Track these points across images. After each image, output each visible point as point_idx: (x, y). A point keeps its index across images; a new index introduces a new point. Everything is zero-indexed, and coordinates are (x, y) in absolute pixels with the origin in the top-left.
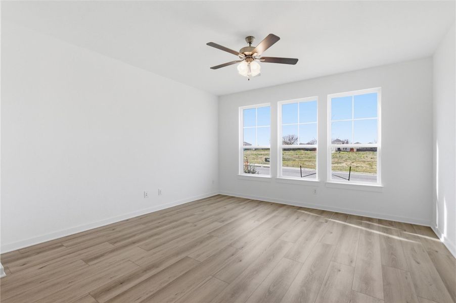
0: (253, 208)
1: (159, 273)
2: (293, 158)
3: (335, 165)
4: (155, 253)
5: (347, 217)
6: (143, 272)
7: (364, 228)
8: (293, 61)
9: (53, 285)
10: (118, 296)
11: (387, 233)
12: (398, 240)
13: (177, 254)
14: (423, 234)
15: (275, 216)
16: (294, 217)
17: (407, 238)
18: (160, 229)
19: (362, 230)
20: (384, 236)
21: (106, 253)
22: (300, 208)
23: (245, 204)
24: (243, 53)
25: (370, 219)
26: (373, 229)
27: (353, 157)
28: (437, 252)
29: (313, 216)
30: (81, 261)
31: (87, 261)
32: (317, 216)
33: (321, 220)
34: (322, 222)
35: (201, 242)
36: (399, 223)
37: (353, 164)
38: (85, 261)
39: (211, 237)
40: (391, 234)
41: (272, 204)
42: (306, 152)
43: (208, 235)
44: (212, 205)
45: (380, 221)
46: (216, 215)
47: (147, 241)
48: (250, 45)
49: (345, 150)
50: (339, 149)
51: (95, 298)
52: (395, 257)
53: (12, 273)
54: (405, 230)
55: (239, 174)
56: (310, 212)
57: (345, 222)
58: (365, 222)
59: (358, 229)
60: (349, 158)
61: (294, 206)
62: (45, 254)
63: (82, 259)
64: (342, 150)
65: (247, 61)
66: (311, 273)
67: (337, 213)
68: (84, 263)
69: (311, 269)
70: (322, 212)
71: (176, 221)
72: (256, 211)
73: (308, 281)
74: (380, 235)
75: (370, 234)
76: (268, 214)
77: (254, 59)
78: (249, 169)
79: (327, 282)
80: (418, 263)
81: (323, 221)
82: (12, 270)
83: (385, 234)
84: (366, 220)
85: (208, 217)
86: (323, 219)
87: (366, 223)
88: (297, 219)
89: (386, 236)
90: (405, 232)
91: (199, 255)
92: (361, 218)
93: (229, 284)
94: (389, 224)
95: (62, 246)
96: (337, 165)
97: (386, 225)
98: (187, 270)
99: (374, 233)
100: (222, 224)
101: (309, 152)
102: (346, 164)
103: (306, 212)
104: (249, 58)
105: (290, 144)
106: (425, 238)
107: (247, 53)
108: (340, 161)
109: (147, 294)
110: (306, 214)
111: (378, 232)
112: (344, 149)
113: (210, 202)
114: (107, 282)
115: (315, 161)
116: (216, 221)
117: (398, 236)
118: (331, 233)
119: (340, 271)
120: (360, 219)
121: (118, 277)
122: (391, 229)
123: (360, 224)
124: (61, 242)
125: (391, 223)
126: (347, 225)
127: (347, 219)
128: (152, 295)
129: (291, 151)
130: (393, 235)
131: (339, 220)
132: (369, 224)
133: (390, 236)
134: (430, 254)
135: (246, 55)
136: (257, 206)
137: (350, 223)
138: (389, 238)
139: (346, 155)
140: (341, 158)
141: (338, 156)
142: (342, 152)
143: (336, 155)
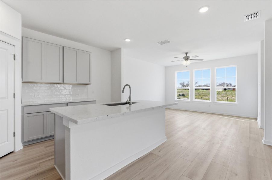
3: (221, 98)
37: (233, 98)
41: (191, 111)
42: (203, 90)
50: (225, 89)
55: (175, 99)
86: (213, 115)
96: (223, 98)
101: (205, 90)
104: (187, 60)
108: (225, 96)
115: (209, 96)
135: (185, 59)
139: (229, 92)
140: (226, 94)
141: (224, 93)
142: (227, 91)
143: (223, 92)
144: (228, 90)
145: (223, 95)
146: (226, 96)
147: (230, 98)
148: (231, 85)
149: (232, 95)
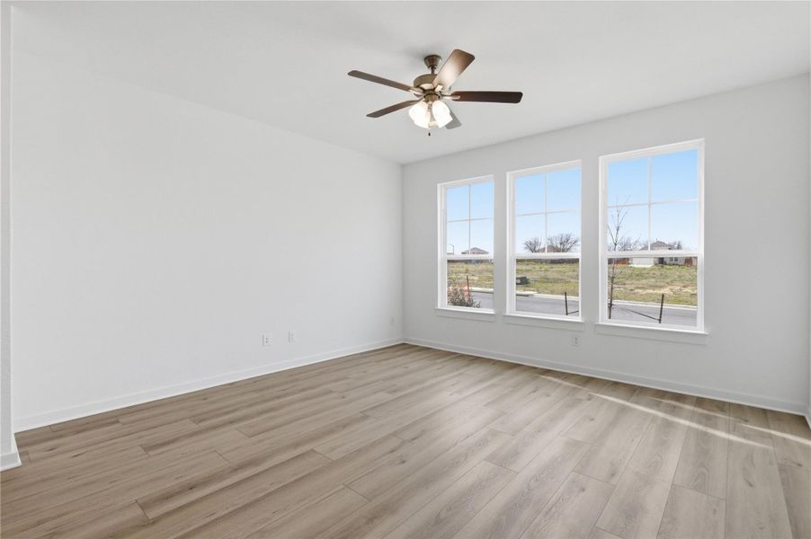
0: (458, 369)
1: (258, 475)
2: (565, 278)
4: (259, 441)
5: (634, 391)
6: (231, 472)
7: (661, 414)
8: (514, 97)
9: (86, 485)
10: (181, 508)
11: (706, 425)
12: (724, 439)
13: (297, 445)
14: (783, 431)
15: (493, 385)
16: (528, 389)
17: (744, 436)
18: (282, 400)
19: (655, 418)
20: (697, 430)
21: (180, 437)
22: (547, 372)
23: (446, 361)
24: (418, 87)
25: (679, 397)
26: (680, 417)
27: (688, 276)
28: (800, 465)
29: (567, 387)
30: (140, 448)
31: (148, 448)
32: (575, 388)
33: (579, 396)
34: (580, 400)
35: (345, 426)
36: (740, 407)
37: (686, 290)
38: (145, 449)
39: (365, 417)
40: (715, 427)
43: (361, 415)
44: (384, 362)
45: (700, 402)
46: (385, 380)
47: (255, 420)
48: (433, 72)
49: (675, 262)
50: (661, 261)
51: (143, 509)
52: (706, 472)
53: (30, 461)
54: (747, 421)
55: (440, 307)
56: (563, 379)
57: (628, 400)
58: (669, 402)
59: (648, 414)
60: (680, 277)
61: (536, 368)
62: (87, 433)
63: (141, 446)
64: (668, 262)
65: (427, 101)
66: (526, 491)
67: (616, 383)
68: (142, 452)
69: (528, 485)
70: (587, 381)
71: (312, 388)
72: (461, 374)
73: (515, 504)
74: (689, 427)
75: (669, 424)
76: (481, 381)
77: (440, 96)
78: (461, 297)
79: (551, 508)
80: (751, 485)
81: (583, 398)
82: (32, 456)
83: (701, 427)
84: (672, 399)
85: (370, 383)
87: (668, 405)
88: (534, 392)
89: (702, 431)
90: (744, 425)
91: (333, 449)
92: (662, 394)
93: (370, 501)
94: (718, 407)
95: (118, 422)
96: (651, 291)
97: (709, 410)
98: (307, 472)
99: (678, 424)
100: (391, 397)
102: (671, 290)
103: (556, 380)
104: (430, 95)
105: (563, 251)
106: (784, 439)
107: (426, 86)
108: (658, 284)
109: (227, 508)
110: (555, 383)
111: (687, 423)
112: (671, 259)
113: (381, 357)
114: (169, 485)
116: (382, 391)
117: (728, 432)
118: (592, 420)
119: (583, 490)
120: (660, 396)
121: (188, 478)
122: (716, 417)
123: (657, 406)
124: (116, 417)
125: (721, 406)
126: (627, 407)
127: (632, 395)
128: (234, 511)
129: (564, 265)
130: (718, 429)
131: (617, 397)
132: (675, 407)
133: (711, 431)
134: (782, 469)
135: (424, 90)
136: (468, 365)
137: (637, 403)
138: (705, 434)
139: (674, 272)
140: (664, 277)
141: (658, 273)
142: (668, 267)
143: (654, 272)
144: (670, 265)
145: (653, 280)
146: (662, 284)
147: (674, 293)
148: (679, 247)
149: (682, 281)
